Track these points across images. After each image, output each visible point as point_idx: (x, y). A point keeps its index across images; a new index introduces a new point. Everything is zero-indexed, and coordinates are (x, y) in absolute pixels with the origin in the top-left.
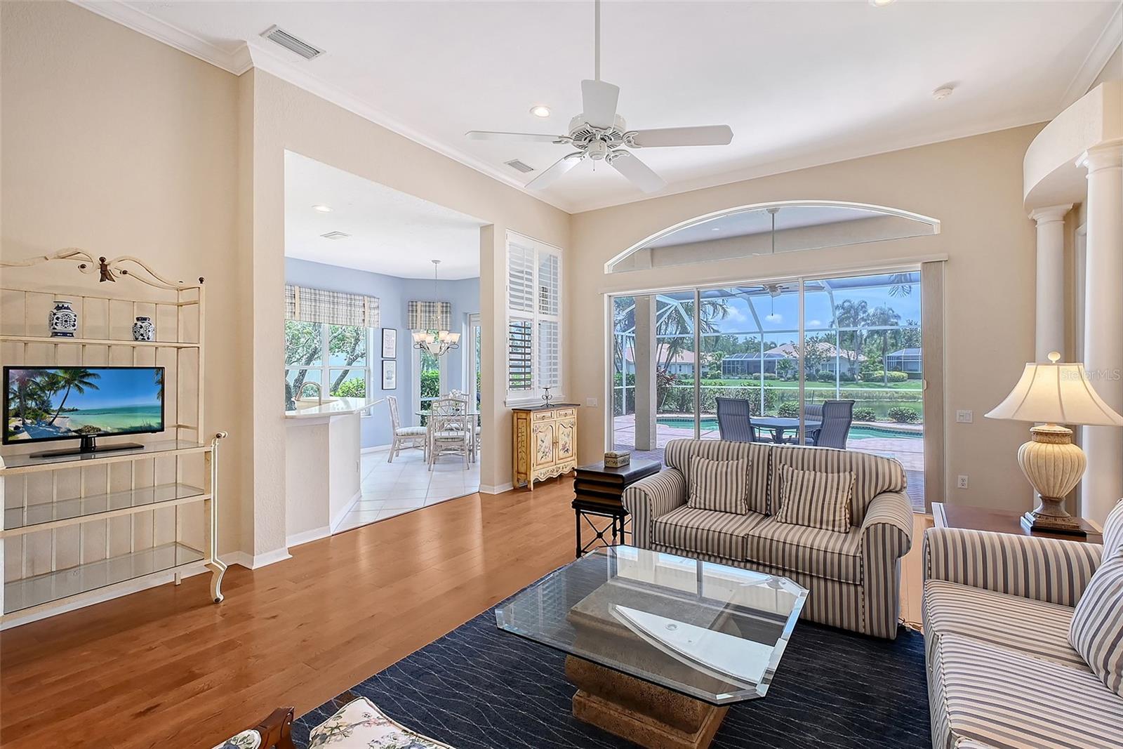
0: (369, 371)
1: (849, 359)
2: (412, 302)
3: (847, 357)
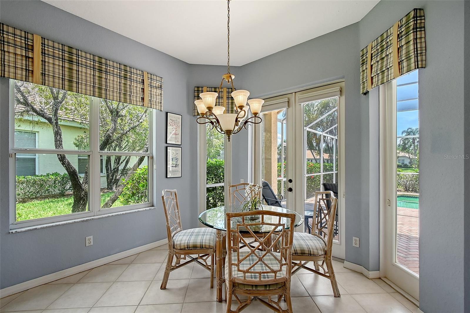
0: (152, 157)
1: (410, 157)
2: (198, 87)
3: (408, 156)
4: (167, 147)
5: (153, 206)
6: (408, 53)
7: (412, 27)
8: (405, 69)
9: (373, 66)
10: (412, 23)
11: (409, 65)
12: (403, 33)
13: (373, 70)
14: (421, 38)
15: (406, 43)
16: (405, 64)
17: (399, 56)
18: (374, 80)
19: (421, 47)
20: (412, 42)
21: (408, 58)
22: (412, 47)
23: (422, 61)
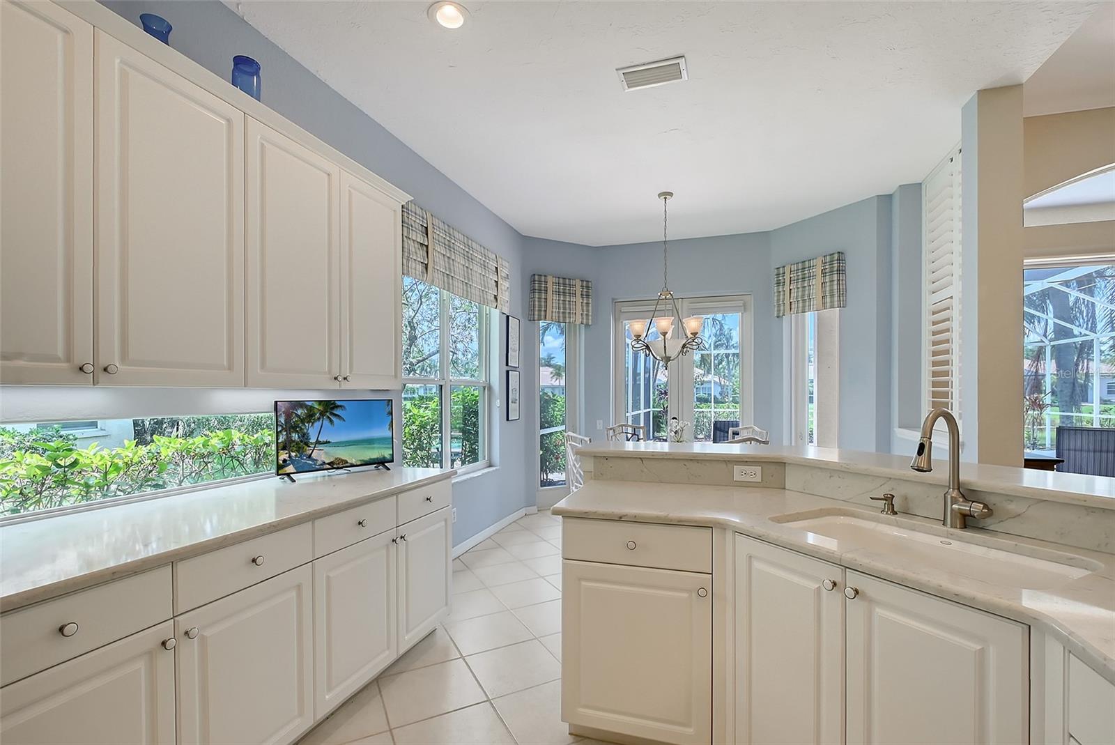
2: (539, 275)
4: (508, 372)
5: (490, 466)
6: (832, 290)
7: (836, 269)
8: (828, 304)
9: (792, 291)
10: (836, 265)
11: (832, 302)
12: (827, 270)
13: (792, 295)
14: (842, 280)
15: (830, 281)
16: (828, 300)
17: (824, 292)
18: (793, 306)
19: (843, 289)
20: (836, 282)
21: (832, 296)
22: (835, 287)
23: (843, 301)
